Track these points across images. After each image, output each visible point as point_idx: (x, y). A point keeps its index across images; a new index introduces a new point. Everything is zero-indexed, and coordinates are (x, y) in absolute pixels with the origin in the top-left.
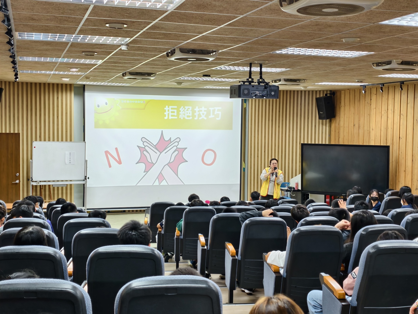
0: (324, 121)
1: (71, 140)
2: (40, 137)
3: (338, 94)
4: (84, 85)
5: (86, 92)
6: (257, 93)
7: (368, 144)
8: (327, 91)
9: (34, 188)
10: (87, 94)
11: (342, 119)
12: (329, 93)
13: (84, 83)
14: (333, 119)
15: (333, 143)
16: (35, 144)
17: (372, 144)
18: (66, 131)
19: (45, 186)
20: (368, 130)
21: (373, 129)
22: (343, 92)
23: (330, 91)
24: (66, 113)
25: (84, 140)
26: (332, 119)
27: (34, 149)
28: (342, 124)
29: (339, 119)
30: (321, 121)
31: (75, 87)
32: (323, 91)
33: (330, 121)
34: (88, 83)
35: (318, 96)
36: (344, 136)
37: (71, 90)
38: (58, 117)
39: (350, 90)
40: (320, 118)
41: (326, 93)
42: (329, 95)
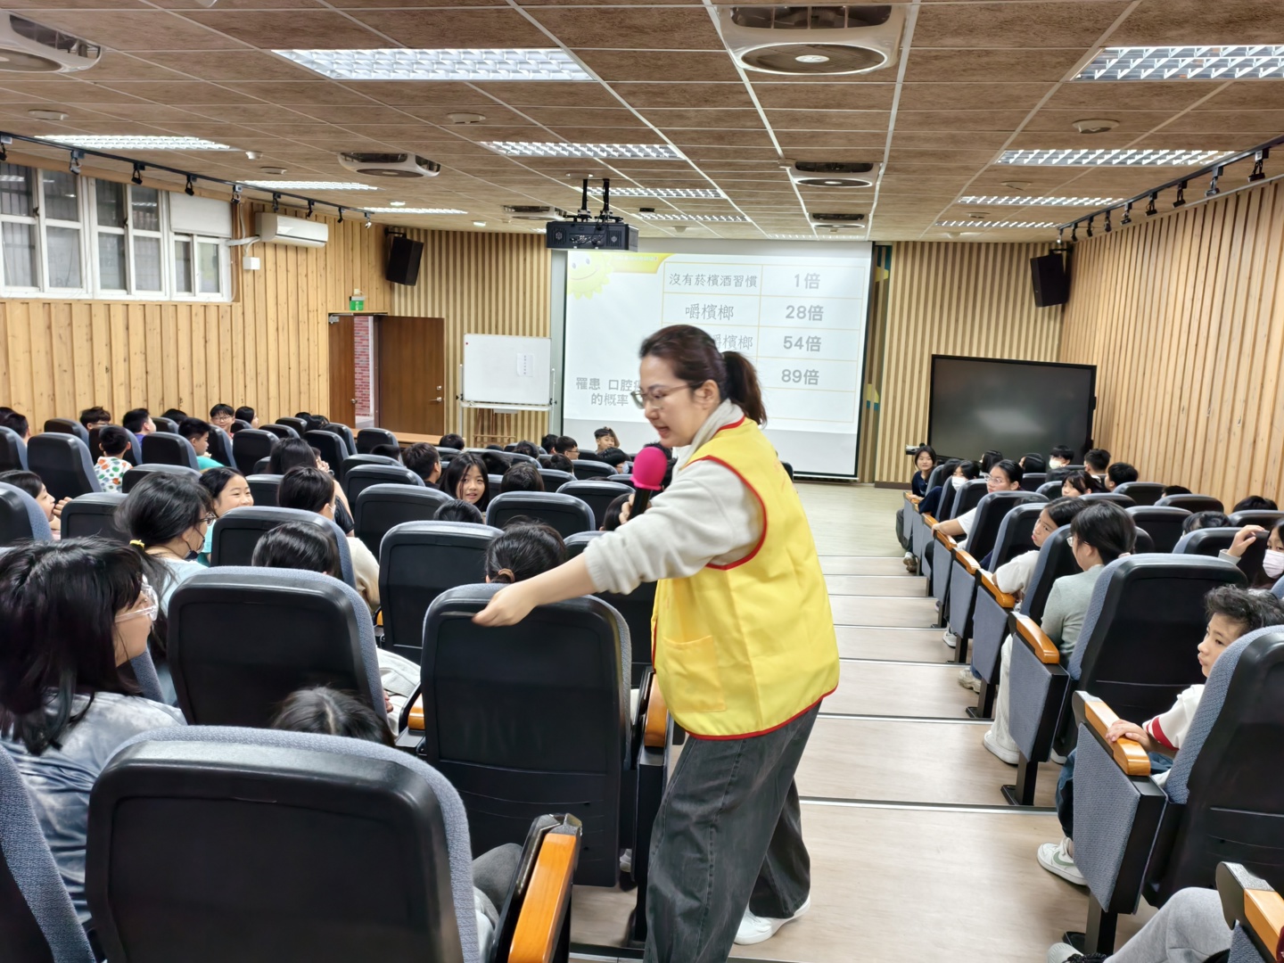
1: (545, 335)
12: (1059, 247)
15: (1061, 362)
16: (467, 338)
27: (466, 347)
30: (1040, 309)
32: (1050, 244)
33: (1063, 310)
35: (1038, 255)
38: (524, 293)
40: (1038, 304)
41: (1053, 248)
42: (1059, 252)
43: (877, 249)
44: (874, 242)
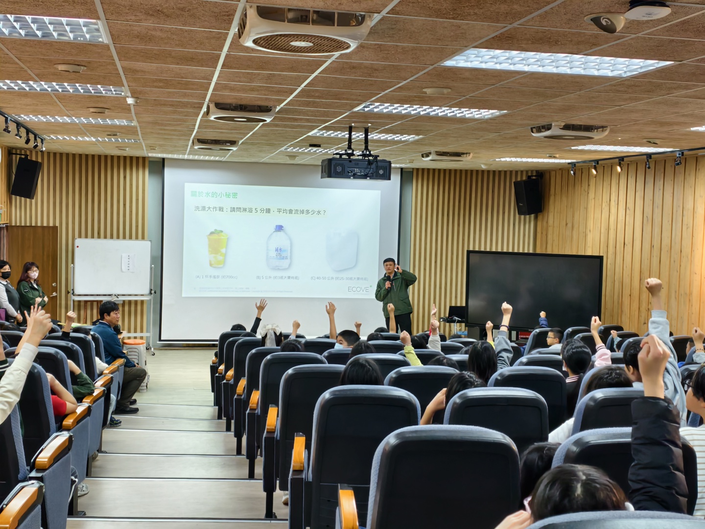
0: (528, 217)
3: (547, 176)
4: (164, 159)
5: (165, 168)
6: (356, 170)
7: (583, 254)
8: (532, 171)
10: (167, 171)
11: (551, 215)
12: (534, 174)
14: (540, 217)
15: (538, 251)
17: (589, 253)
20: (584, 232)
21: (590, 231)
22: (553, 173)
23: (537, 171)
24: (137, 200)
26: (539, 214)
28: (551, 222)
29: (547, 214)
30: (522, 217)
31: (150, 162)
32: (527, 172)
33: (536, 218)
34: (170, 156)
35: (519, 179)
36: (553, 240)
37: (144, 167)
38: (125, 205)
39: (562, 170)
40: (520, 213)
41: (530, 174)
42: (534, 178)
43: (406, 174)
44: (402, 169)
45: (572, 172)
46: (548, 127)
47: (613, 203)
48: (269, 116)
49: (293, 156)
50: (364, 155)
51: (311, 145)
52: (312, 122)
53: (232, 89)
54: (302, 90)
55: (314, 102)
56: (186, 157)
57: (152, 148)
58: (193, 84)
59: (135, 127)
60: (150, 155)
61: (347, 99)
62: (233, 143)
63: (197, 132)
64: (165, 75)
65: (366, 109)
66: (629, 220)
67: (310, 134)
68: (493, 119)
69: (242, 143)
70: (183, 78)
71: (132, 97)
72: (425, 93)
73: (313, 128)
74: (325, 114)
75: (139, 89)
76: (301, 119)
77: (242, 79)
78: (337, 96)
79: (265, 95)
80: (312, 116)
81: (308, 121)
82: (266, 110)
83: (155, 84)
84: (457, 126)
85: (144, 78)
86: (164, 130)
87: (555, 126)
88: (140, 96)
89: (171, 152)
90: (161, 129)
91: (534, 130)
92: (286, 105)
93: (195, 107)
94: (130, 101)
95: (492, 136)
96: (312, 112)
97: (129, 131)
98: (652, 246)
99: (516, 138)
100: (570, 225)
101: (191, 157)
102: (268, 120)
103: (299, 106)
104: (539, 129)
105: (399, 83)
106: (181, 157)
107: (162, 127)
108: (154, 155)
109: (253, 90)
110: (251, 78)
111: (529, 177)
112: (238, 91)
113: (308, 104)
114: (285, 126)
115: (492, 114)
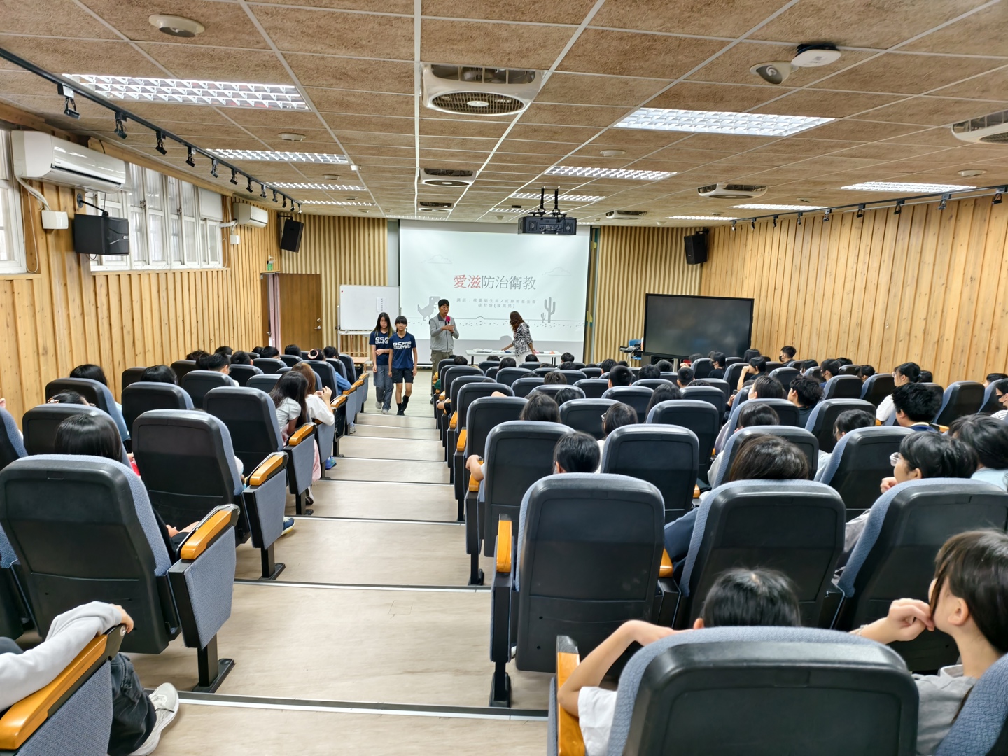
0: (695, 265)
1: (384, 285)
2: (350, 280)
3: (712, 231)
4: (399, 220)
5: (401, 227)
6: (547, 227)
8: (700, 228)
9: (344, 338)
10: (402, 230)
11: (714, 264)
12: (701, 230)
13: (399, 217)
14: (705, 264)
15: (702, 295)
18: (379, 274)
19: (356, 336)
20: (741, 279)
21: (746, 278)
22: (717, 230)
23: (704, 228)
24: (379, 253)
25: (399, 285)
28: (714, 270)
29: (710, 263)
30: (690, 265)
31: (388, 222)
32: (696, 228)
33: (702, 266)
34: (403, 217)
35: (688, 234)
36: (715, 286)
37: (384, 226)
38: (369, 257)
39: (725, 226)
40: (688, 263)
41: (698, 230)
42: (701, 233)
43: (594, 231)
44: (591, 226)
45: (733, 228)
46: (713, 187)
47: (767, 254)
48: (472, 180)
49: (500, 217)
50: (554, 214)
51: (514, 207)
52: (509, 185)
53: (435, 155)
54: (495, 155)
55: (508, 166)
56: (416, 218)
57: (387, 210)
58: (401, 150)
59: (367, 192)
60: (387, 216)
61: (536, 163)
62: (450, 205)
63: (418, 196)
64: (374, 142)
65: (554, 173)
66: (780, 268)
67: (511, 196)
68: (665, 181)
69: (457, 205)
70: (389, 145)
71: (355, 164)
72: (602, 155)
73: (512, 191)
74: (520, 177)
75: (358, 156)
76: (500, 183)
77: (441, 145)
78: (525, 160)
79: (464, 160)
80: (508, 179)
81: (506, 184)
82: (467, 174)
83: (370, 151)
84: (635, 187)
85: (358, 146)
86: (391, 194)
87: (719, 186)
88: (361, 163)
89: (402, 214)
90: (389, 194)
91: (701, 190)
92: (484, 169)
93: (409, 173)
94: (354, 168)
95: (665, 196)
96: (508, 175)
97: (364, 196)
98: (798, 291)
99: (686, 198)
100: (729, 272)
101: (420, 218)
102: (471, 183)
103: (496, 170)
104: (705, 189)
105: (578, 146)
106: (412, 218)
107: (389, 192)
108: (391, 216)
109: (452, 155)
110: (448, 144)
111: (697, 233)
112: (441, 157)
113: (502, 168)
114: (488, 189)
115: (663, 175)
